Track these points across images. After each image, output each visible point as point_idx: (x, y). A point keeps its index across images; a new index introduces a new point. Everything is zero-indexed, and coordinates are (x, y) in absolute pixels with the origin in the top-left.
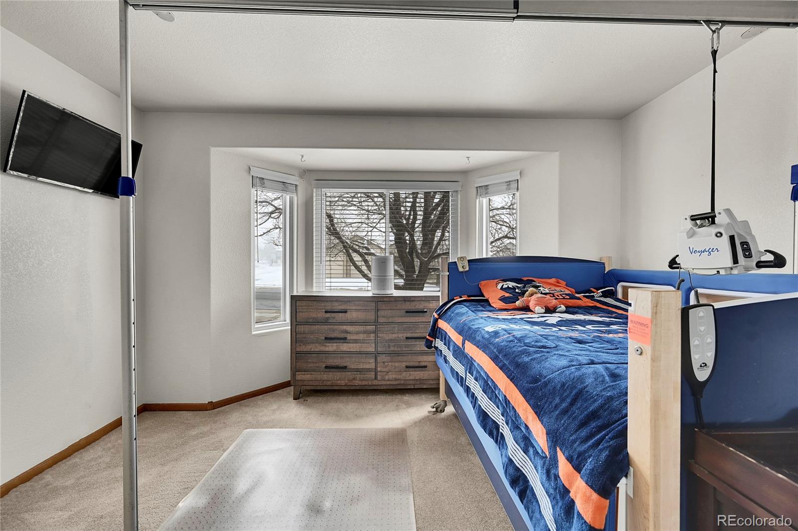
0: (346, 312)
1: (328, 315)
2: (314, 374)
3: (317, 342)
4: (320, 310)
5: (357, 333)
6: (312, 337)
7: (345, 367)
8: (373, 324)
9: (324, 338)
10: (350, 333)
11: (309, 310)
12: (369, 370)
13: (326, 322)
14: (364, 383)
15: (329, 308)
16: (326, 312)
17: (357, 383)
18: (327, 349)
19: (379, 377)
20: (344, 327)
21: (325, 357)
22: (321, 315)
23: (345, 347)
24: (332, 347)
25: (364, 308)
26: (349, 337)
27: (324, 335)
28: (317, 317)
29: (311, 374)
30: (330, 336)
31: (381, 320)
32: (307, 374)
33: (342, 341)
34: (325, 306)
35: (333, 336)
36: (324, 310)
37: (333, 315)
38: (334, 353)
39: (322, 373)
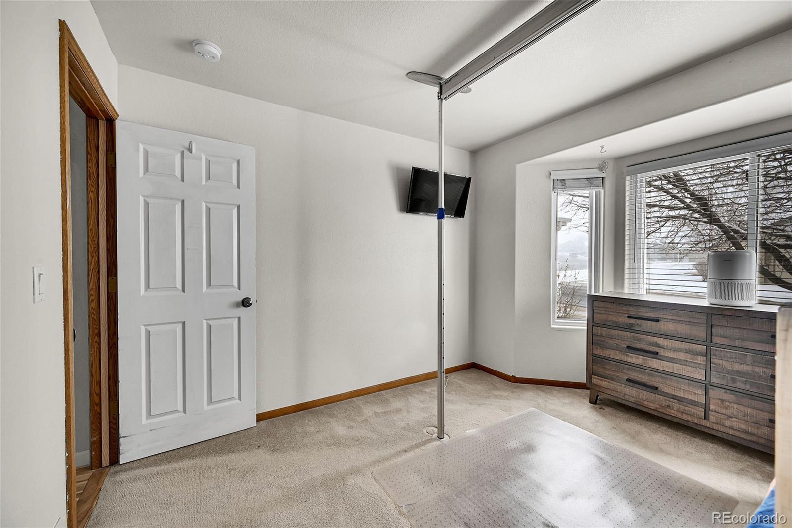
0: (658, 321)
1: (632, 321)
2: (612, 383)
3: (617, 348)
4: (621, 314)
5: (675, 350)
6: (611, 342)
7: (657, 388)
8: (703, 343)
9: (625, 346)
10: (663, 348)
11: (608, 313)
12: (694, 403)
13: (629, 328)
14: (685, 417)
15: (633, 313)
16: (629, 317)
17: (673, 412)
18: (630, 360)
19: (712, 418)
20: (655, 339)
21: (627, 367)
22: (623, 320)
23: (655, 363)
24: (636, 359)
25: (686, 319)
26: (662, 352)
27: (627, 343)
28: (618, 322)
29: (609, 382)
30: (634, 345)
31: (716, 340)
32: (605, 381)
33: (652, 355)
34: (628, 311)
35: (638, 346)
36: (627, 315)
37: (639, 322)
38: (639, 366)
39: (623, 385)
